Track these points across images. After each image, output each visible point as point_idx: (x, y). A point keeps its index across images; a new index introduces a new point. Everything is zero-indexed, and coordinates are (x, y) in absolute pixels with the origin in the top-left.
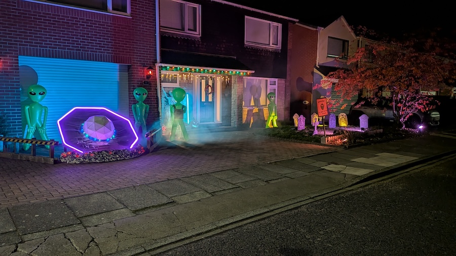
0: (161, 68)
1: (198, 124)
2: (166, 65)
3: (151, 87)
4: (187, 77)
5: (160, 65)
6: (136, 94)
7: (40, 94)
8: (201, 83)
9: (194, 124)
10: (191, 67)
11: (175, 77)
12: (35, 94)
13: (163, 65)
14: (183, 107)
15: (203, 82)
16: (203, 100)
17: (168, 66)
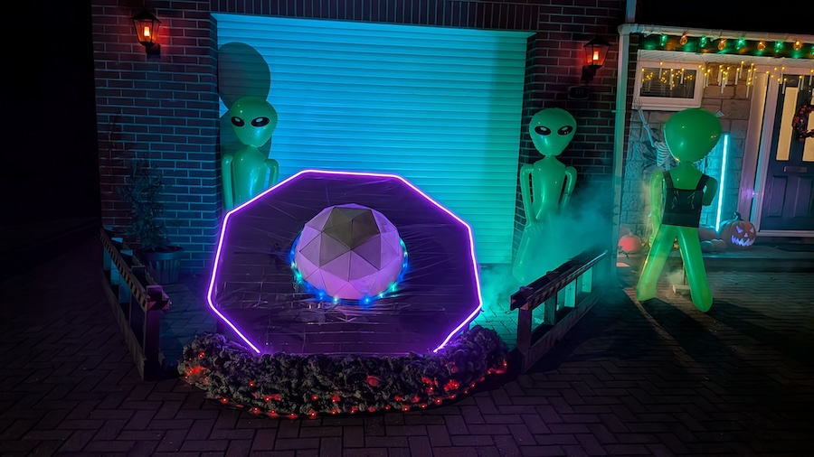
0: (638, 42)
1: (752, 236)
2: (657, 31)
3: (595, 106)
4: (732, 79)
5: (635, 29)
6: (538, 130)
7: (255, 123)
8: (781, 98)
9: (740, 237)
10: (752, 37)
11: (690, 77)
12: (241, 124)
13: (647, 31)
14: (705, 179)
15: (792, 95)
16: (783, 153)
17: (664, 32)
